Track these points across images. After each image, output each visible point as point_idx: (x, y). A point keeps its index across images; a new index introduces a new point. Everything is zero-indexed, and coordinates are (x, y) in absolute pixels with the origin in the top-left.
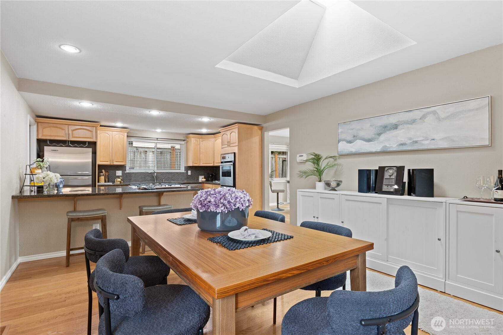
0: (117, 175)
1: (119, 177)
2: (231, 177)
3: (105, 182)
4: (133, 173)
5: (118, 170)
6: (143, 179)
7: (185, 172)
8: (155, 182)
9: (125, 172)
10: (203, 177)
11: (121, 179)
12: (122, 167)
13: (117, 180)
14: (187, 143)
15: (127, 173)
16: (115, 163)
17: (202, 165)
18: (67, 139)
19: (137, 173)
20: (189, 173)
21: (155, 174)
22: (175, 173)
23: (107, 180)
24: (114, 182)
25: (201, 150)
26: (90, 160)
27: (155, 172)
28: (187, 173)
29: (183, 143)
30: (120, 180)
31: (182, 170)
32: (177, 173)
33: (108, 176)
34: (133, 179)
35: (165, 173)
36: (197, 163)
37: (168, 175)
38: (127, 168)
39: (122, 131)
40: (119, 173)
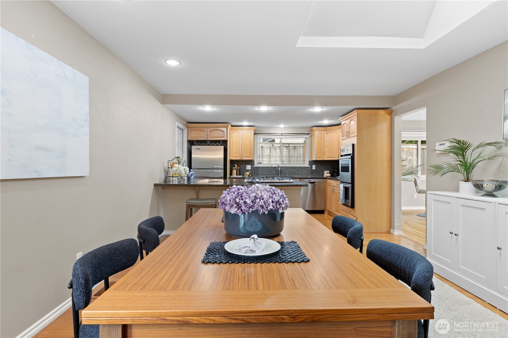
0: (247, 169)
1: (248, 171)
2: (349, 172)
3: (237, 175)
4: (260, 167)
5: (248, 165)
6: (269, 173)
7: (310, 166)
8: (280, 176)
9: (254, 166)
10: (328, 172)
11: (250, 173)
12: (251, 162)
13: (246, 173)
14: (311, 136)
15: (255, 167)
16: (244, 159)
17: (326, 159)
18: (207, 139)
19: (264, 167)
20: (314, 167)
21: (280, 168)
22: (299, 167)
23: (238, 173)
24: (243, 175)
25: (325, 143)
26: (223, 156)
27: (279, 167)
28: (311, 167)
29: (307, 136)
30: (248, 173)
31: (307, 165)
32: (301, 167)
33: (239, 169)
34: (260, 173)
35: (289, 167)
36: (321, 158)
37: (292, 169)
38: (256, 163)
39: (250, 129)
40: (249, 167)
